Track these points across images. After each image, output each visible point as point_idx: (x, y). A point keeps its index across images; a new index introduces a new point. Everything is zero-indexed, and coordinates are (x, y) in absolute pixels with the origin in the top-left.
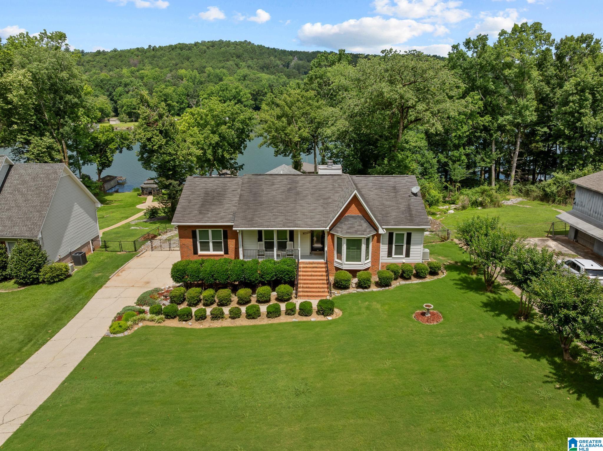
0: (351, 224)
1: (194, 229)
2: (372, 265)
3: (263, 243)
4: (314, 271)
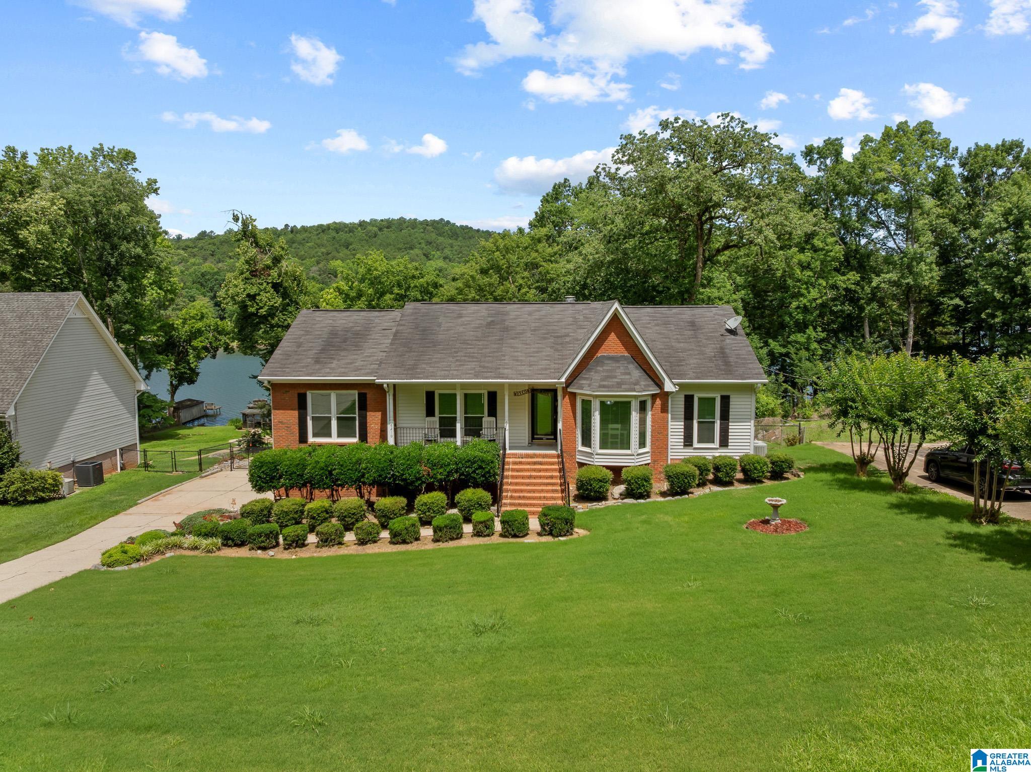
0: (607, 371)
1: (302, 391)
2: (654, 461)
3: (436, 419)
4: (534, 470)
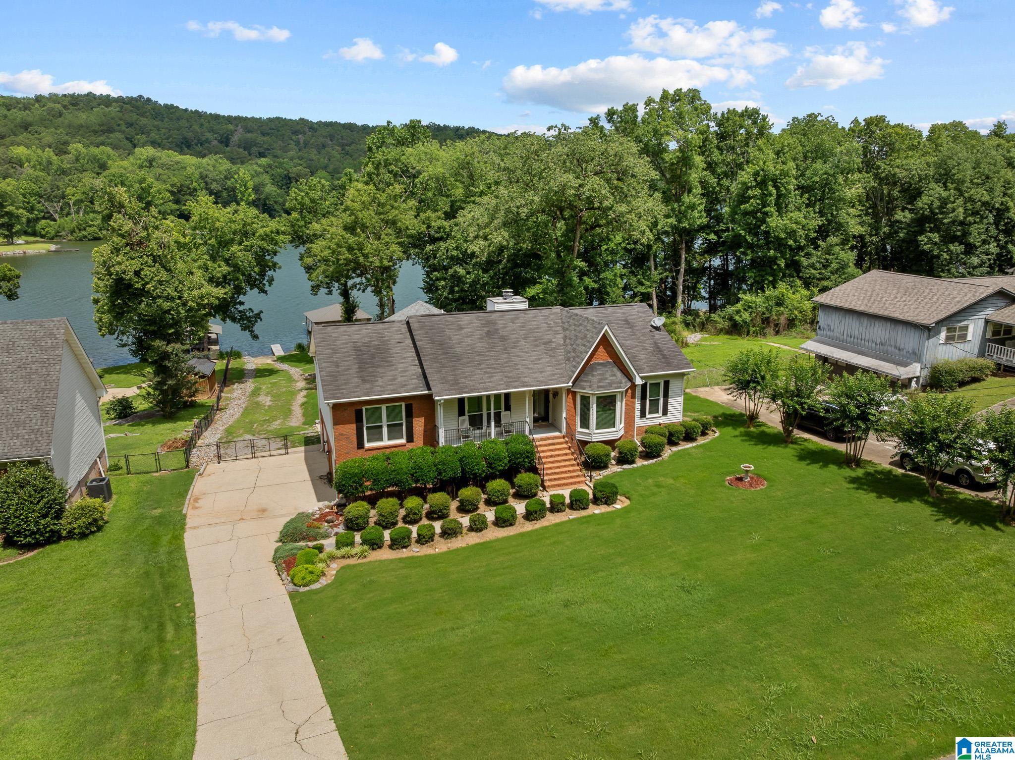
0: (600, 374)
1: (359, 408)
2: (626, 432)
4: (552, 450)
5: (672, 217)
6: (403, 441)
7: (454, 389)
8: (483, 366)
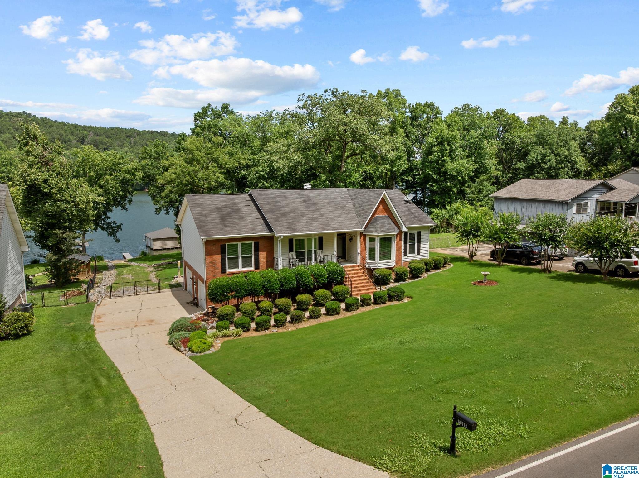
1: (223, 244)
3: (294, 253)
5: (387, 164)
6: (252, 268)
7: (289, 230)
8: (305, 218)
